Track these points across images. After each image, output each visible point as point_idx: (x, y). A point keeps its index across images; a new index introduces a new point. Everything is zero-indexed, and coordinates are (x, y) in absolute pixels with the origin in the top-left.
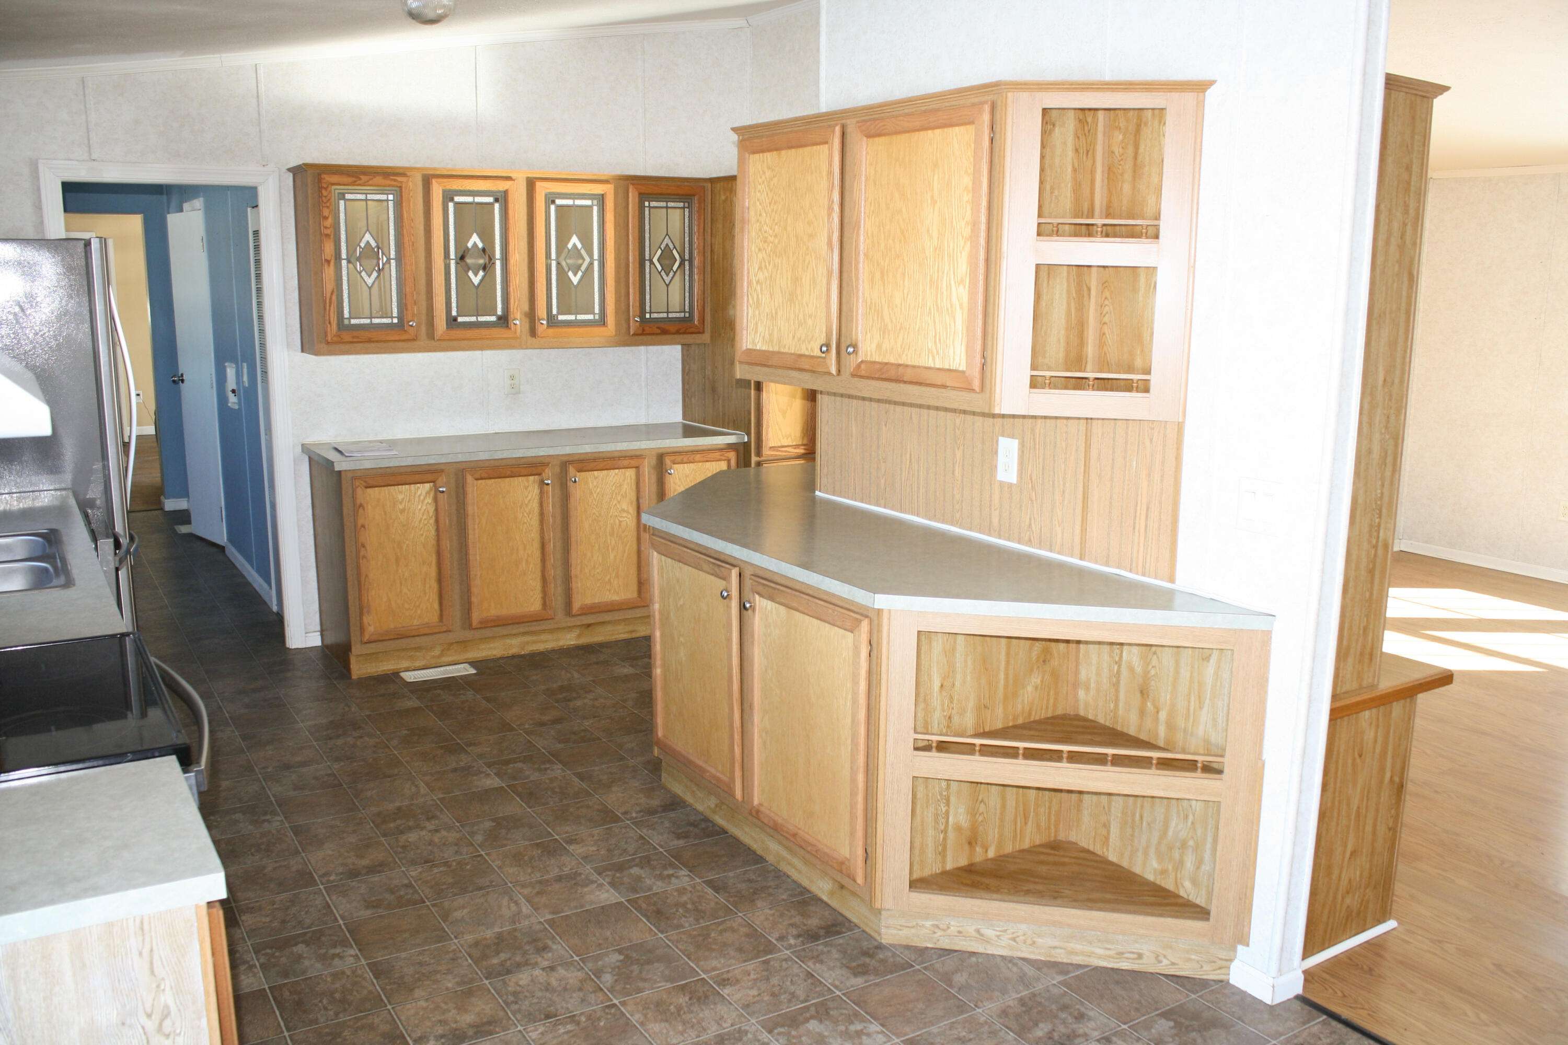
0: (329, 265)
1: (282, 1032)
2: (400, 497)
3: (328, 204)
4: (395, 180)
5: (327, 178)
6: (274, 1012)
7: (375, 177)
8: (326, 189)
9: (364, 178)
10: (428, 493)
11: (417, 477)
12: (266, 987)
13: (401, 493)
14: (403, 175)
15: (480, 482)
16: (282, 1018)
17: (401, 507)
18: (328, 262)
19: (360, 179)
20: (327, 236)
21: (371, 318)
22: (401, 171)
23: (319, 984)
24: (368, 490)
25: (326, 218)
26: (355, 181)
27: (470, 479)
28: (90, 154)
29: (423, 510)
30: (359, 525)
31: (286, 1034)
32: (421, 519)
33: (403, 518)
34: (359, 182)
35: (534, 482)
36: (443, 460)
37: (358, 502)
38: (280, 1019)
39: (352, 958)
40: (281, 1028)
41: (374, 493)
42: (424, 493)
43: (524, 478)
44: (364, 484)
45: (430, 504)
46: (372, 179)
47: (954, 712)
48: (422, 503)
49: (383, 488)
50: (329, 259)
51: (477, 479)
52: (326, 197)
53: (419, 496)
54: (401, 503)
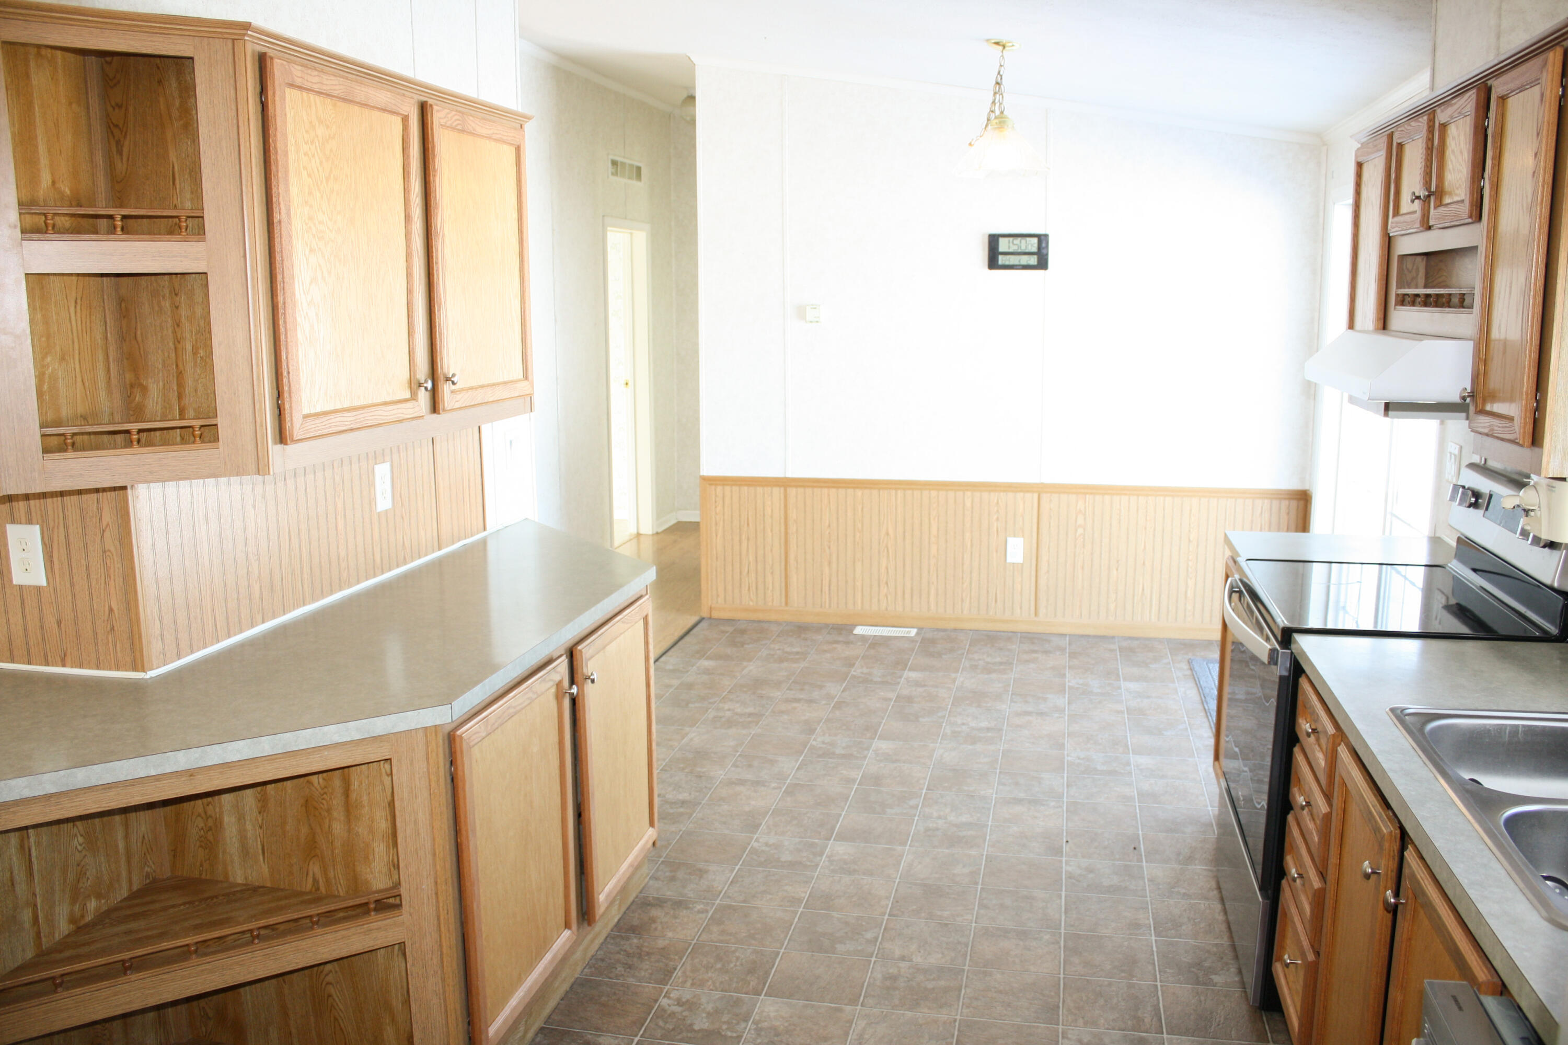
1: (1161, 986)
6: (1164, 1006)
12: (1165, 1036)
16: (1158, 998)
23: (1114, 1020)
31: (1159, 984)
38: (1161, 998)
39: (1070, 1036)
40: (1162, 990)
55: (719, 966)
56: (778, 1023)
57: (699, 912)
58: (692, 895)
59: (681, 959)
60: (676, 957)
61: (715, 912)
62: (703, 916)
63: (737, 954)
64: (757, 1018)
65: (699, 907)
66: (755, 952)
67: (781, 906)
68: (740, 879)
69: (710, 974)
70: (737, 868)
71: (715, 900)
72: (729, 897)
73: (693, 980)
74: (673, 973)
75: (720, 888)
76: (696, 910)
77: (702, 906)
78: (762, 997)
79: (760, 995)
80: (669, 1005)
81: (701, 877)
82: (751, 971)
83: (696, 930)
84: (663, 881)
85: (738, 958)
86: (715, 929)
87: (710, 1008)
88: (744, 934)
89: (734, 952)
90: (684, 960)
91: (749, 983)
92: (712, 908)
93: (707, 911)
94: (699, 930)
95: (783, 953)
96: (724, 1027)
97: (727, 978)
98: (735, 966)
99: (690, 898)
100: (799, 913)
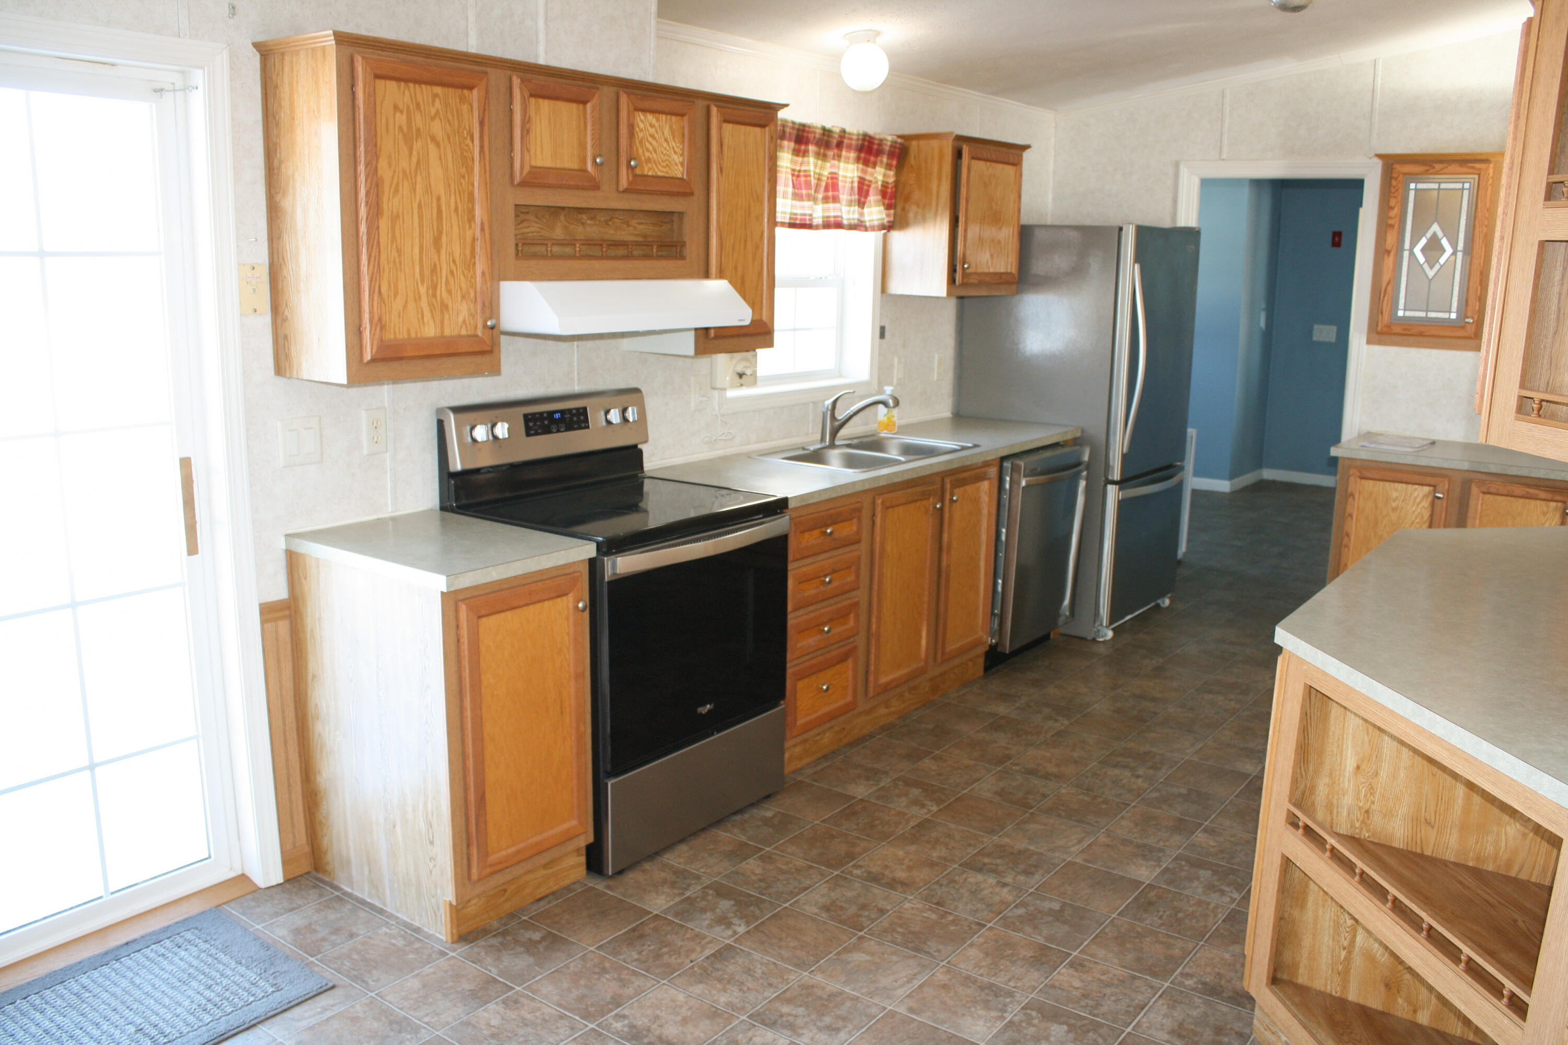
0: (1389, 256)
2: (1395, 495)
3: (1396, 194)
4: (1473, 168)
5: (1398, 168)
7: (1450, 165)
8: (1396, 179)
9: (1438, 167)
10: (1426, 496)
11: (1417, 478)
13: (1397, 491)
14: (1486, 161)
15: (1488, 496)
17: (1394, 505)
18: (1389, 252)
19: (1434, 168)
20: (1392, 226)
21: (1427, 311)
22: (1483, 157)
24: (1363, 481)
25: (1392, 208)
26: (1428, 170)
27: (1475, 490)
28: (1220, 156)
29: (1416, 513)
30: (1347, 514)
32: (1413, 522)
33: (1394, 516)
34: (1431, 171)
35: (1556, 509)
36: (1446, 465)
37: (1349, 491)
41: (1368, 484)
42: (1421, 495)
43: (1543, 503)
44: (1359, 474)
45: (1426, 508)
46: (1447, 167)
47: (1374, 807)
48: (1418, 505)
49: (1378, 483)
50: (1389, 249)
51: (1484, 493)
52: (1394, 187)
53: (1416, 498)
54: (1394, 501)
55: (1180, 915)
56: (1141, 862)
57: (1191, 976)
58: (1196, 999)
59: (1217, 928)
60: (1222, 931)
61: (1174, 971)
62: (1187, 970)
63: (1160, 922)
64: (1157, 869)
65: (1190, 982)
66: (1141, 920)
67: (1096, 963)
68: (1131, 1009)
69: (1191, 909)
70: (1129, 1029)
71: (1168, 987)
72: (1152, 987)
73: (1208, 908)
74: (1226, 917)
75: (1160, 1002)
76: (1195, 979)
77: (1187, 983)
78: (1148, 882)
79: (1149, 884)
80: (1231, 892)
81: (1181, 1025)
82: (1150, 904)
83: (1198, 955)
84: (1231, 1028)
85: (1161, 918)
86: (1177, 952)
87: (1196, 883)
88: (1147, 939)
89: (1162, 925)
90: (1214, 928)
91: (1156, 895)
92: (1176, 978)
93: (1181, 974)
94: (1195, 954)
95: (1114, 913)
96: (1186, 868)
97: (1175, 903)
98: (1164, 912)
99: (1199, 997)
100: (1078, 950)
